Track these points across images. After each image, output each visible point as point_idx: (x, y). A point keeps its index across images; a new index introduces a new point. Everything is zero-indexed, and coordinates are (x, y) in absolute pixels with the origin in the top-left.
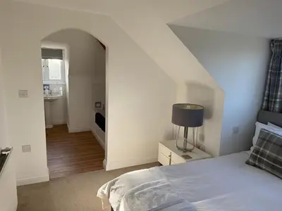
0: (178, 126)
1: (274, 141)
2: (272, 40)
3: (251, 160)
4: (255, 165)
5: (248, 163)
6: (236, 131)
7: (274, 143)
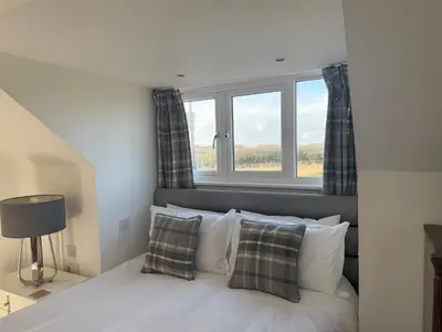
0: (20, 240)
1: (170, 227)
2: (154, 91)
3: (146, 266)
4: (153, 272)
5: (144, 271)
6: (124, 225)
7: (172, 230)
